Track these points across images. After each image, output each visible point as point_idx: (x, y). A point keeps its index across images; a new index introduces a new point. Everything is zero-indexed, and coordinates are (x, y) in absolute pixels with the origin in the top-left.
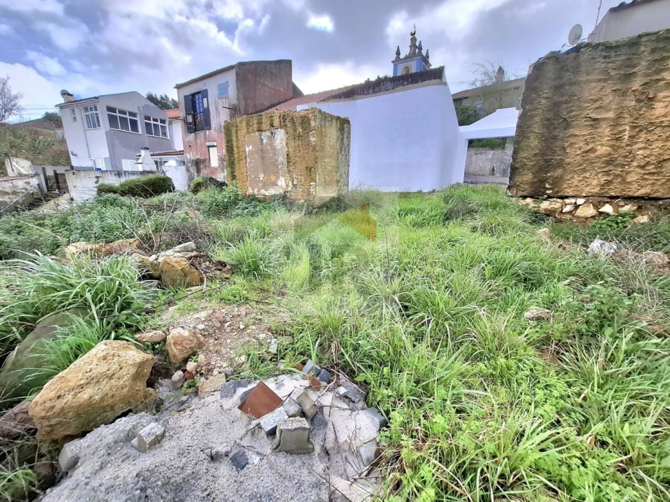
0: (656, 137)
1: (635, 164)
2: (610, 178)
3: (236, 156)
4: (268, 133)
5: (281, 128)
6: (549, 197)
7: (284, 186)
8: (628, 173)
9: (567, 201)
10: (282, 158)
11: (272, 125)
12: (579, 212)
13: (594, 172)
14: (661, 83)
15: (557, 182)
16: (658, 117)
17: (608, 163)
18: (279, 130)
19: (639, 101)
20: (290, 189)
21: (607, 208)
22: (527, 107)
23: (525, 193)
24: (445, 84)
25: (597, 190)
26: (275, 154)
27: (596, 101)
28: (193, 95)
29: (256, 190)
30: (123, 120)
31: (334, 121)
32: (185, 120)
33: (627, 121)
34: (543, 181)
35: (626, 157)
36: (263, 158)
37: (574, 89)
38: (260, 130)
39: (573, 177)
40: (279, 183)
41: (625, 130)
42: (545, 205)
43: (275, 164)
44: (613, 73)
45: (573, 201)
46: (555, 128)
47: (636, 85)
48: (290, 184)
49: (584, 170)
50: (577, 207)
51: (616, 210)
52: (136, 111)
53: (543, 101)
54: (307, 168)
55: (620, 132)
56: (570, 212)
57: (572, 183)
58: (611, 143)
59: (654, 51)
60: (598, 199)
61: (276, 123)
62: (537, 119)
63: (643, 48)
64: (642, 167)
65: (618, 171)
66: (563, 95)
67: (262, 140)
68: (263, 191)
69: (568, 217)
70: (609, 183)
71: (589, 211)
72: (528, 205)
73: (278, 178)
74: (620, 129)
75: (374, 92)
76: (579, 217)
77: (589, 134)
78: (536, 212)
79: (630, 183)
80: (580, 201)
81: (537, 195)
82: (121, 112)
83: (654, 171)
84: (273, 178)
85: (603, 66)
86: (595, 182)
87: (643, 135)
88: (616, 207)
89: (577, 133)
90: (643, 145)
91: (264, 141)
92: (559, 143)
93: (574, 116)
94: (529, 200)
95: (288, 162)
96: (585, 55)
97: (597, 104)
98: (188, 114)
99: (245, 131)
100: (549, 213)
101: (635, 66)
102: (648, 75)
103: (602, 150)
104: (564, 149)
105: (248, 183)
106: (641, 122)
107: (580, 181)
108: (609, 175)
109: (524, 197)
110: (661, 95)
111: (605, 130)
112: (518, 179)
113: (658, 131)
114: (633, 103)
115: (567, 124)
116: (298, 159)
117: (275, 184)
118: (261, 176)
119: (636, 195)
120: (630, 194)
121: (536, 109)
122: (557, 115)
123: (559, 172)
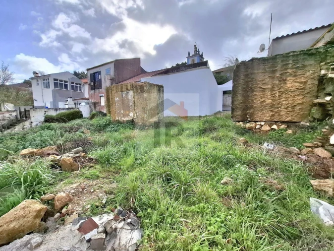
0: (289, 96)
1: (283, 107)
2: (273, 113)
3: (111, 102)
4: (125, 92)
5: (131, 90)
6: (249, 122)
7: (133, 116)
8: (281, 111)
9: (257, 123)
10: (131, 104)
11: (127, 89)
12: (263, 128)
13: (266, 111)
14: (288, 74)
15: (252, 115)
16: (289, 88)
17: (272, 107)
19: (280, 81)
21: (275, 127)
22: (235, 83)
23: (239, 120)
24: (209, 68)
25: (269, 118)
26: (128, 102)
27: (263, 81)
28: (94, 73)
29: (120, 118)
30: (61, 85)
31: (155, 87)
32: (90, 85)
33: (276, 89)
34: (246, 115)
35: (278, 104)
36: (123, 103)
37: (253, 76)
38: (122, 91)
39: (258, 113)
40: (130, 115)
41: (276, 93)
42: (248, 125)
43: (128, 106)
44: (267, 70)
45: (260, 123)
46: (248, 92)
47: (278, 74)
48: (135, 116)
49: (262, 110)
50: (261, 126)
51: (278, 127)
52: (67, 80)
53: (241, 81)
54: (143, 108)
55: (275, 94)
56: (259, 128)
57: (258, 115)
58: (271, 98)
59: (282, 61)
60: (270, 123)
61: (129, 88)
62: (240, 88)
63: (278, 60)
64: (286, 109)
65: (276, 110)
66: (249, 78)
67: (122, 95)
68: (123, 119)
69: (259, 130)
70: (273, 115)
71: (267, 128)
72: (241, 125)
73: (130, 112)
74: (274, 92)
75: (177, 71)
76: (263, 131)
77: (262, 94)
78: (245, 128)
79: (282, 115)
80: (263, 123)
81: (244, 120)
82: (60, 81)
83: (291, 110)
84: (128, 112)
85: (263, 67)
86: (268, 115)
87: (284, 95)
88: (278, 126)
89: (257, 94)
90: (284, 99)
91: (124, 96)
92: (250, 98)
93: (254, 87)
94: (241, 123)
95: (134, 105)
96: (255, 63)
97: (263, 82)
98: (91, 82)
99: (115, 91)
100: (250, 129)
101: (276, 67)
102: (282, 70)
103: (268, 101)
104: (253, 100)
105: (116, 115)
106: (282, 90)
107: (261, 114)
108: (273, 112)
109: (239, 122)
110: (288, 78)
111: (268, 93)
112: (236, 113)
113: (290, 93)
114: (278, 82)
115: (253, 91)
116: (138, 104)
117: (128, 115)
118: (122, 112)
119: (286, 120)
120: (283, 120)
121: (239, 84)
122: (248, 86)
123: (252, 111)
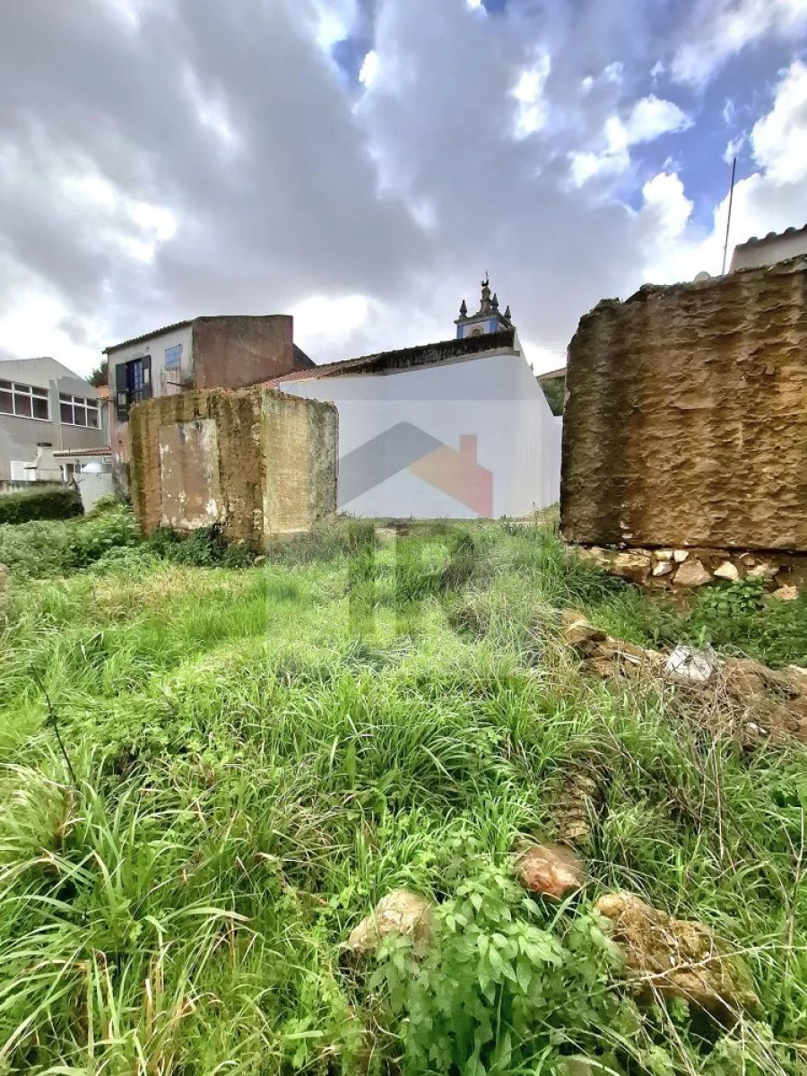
0: (789, 443)
1: (761, 489)
2: (723, 515)
3: (146, 461)
4: (192, 426)
5: (210, 418)
6: (628, 547)
7: (215, 514)
8: (752, 506)
9: (660, 554)
10: (211, 467)
11: (197, 413)
12: (679, 576)
13: (696, 504)
14: (785, 350)
15: (637, 519)
16: (787, 409)
17: (717, 486)
18: (208, 420)
19: (750, 380)
20: (223, 519)
21: (728, 570)
22: (577, 389)
23: (588, 538)
24: (518, 354)
25: (705, 535)
26: (201, 460)
27: (683, 380)
28: (130, 364)
29: (174, 519)
30: (23, 401)
32: (116, 404)
33: (737, 414)
34: (616, 517)
35: (744, 477)
36: (184, 466)
37: (644, 359)
38: (180, 421)
39: (662, 512)
40: (209, 510)
41: (735, 431)
42: (623, 560)
43: (201, 477)
44: (702, 334)
45: (667, 554)
46: (622, 425)
47: (743, 352)
48: (224, 512)
49: (679, 500)
50: (675, 565)
51: (743, 575)
52: (46, 386)
53: (600, 380)
54: (248, 483)
55: (728, 434)
56: (665, 576)
57: (662, 522)
58: (716, 451)
59: (762, 297)
60: (710, 553)
61: (203, 408)
62: (593, 409)
63: (745, 293)
64: (774, 496)
65: (735, 501)
66: (629, 369)
67: (183, 436)
68: (184, 522)
69: (664, 583)
70: (722, 523)
71: (698, 575)
72: (594, 559)
73: (206, 500)
74: (728, 428)
76: (680, 585)
77: (678, 437)
78: (609, 574)
79: (757, 524)
80: (680, 555)
81: (607, 539)
82: (18, 387)
83: (795, 503)
84: (199, 500)
85: (685, 322)
86: (700, 521)
87: (766, 438)
88: (743, 569)
89: (659, 433)
90: (771, 456)
91: (187, 438)
92: (631, 451)
93: (650, 405)
94: (596, 551)
95: (221, 474)
96: (655, 307)
97: (685, 385)
98: (119, 391)
99: (157, 421)
100: (631, 576)
101: (736, 322)
102: (760, 337)
103: (704, 464)
104: (642, 461)
105: (162, 507)
106: (761, 418)
107: (675, 519)
108: (720, 509)
109: (588, 545)
110: (786, 370)
111: (703, 429)
112: (575, 512)
113: (790, 432)
114: (743, 384)
115: (641, 420)
116: (234, 469)
117: (201, 511)
118: (182, 497)
119: (772, 545)
120: (761, 544)
121: (589, 393)
122: (624, 404)
123: (637, 502)
